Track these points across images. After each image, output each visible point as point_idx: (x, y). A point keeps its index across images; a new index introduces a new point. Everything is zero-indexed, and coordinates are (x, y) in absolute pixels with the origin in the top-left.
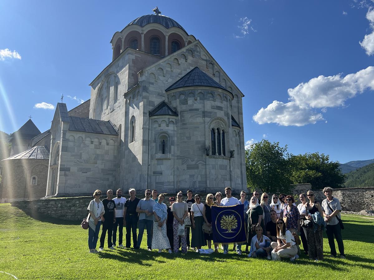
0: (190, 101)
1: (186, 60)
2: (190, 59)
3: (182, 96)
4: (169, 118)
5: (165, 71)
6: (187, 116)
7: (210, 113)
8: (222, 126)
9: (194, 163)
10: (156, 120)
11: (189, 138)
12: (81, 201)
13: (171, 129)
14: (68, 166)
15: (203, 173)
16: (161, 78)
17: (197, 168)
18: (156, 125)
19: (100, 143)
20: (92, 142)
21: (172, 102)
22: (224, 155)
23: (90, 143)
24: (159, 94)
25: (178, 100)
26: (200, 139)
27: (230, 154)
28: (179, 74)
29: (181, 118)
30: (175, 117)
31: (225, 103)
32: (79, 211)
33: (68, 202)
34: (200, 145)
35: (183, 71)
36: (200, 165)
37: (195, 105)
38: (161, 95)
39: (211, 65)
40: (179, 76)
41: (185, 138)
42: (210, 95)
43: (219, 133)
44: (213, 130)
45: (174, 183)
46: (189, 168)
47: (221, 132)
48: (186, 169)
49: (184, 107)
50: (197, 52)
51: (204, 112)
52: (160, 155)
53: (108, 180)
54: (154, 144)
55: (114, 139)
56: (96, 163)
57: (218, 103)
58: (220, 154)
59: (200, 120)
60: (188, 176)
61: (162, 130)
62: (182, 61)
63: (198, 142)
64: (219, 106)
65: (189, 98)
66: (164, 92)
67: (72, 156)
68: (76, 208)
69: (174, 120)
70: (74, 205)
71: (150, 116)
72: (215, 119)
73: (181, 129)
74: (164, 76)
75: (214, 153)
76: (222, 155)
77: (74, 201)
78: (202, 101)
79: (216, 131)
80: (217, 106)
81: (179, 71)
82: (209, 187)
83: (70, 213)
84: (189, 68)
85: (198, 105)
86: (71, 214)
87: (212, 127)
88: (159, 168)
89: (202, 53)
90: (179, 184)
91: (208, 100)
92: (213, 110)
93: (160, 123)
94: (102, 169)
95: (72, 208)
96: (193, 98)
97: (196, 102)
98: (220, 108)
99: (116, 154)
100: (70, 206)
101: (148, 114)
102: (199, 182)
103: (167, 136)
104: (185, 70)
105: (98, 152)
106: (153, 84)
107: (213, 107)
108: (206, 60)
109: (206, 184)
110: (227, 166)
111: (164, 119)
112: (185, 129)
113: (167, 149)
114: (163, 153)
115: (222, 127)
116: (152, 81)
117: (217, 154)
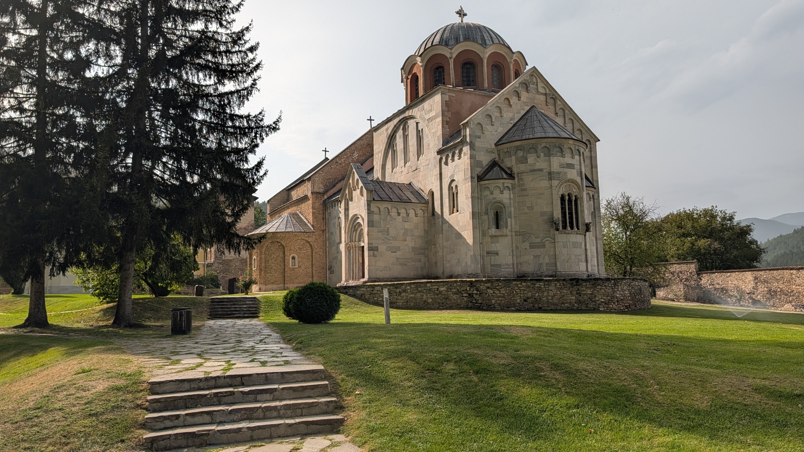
0: (531, 159)
1: (519, 97)
2: (524, 95)
3: (519, 151)
4: (503, 183)
5: (493, 118)
6: (528, 180)
7: (559, 173)
8: (574, 190)
9: (538, 240)
10: (486, 186)
11: (531, 208)
12: (413, 286)
13: (505, 197)
14: (376, 245)
15: (552, 253)
16: (489, 127)
17: (544, 246)
18: (487, 193)
19: (408, 214)
20: (399, 214)
21: (505, 160)
22: (578, 229)
23: (396, 214)
24: (487, 150)
25: (513, 158)
26: (546, 209)
27: (585, 227)
28: (511, 120)
29: (519, 182)
30: (511, 181)
31: (577, 158)
32: (411, 297)
33: (396, 288)
34: (546, 217)
35: (516, 114)
36: (547, 243)
37: (537, 164)
38: (490, 152)
39: (552, 101)
40: (511, 122)
41: (526, 208)
42: (558, 149)
43: (570, 200)
44: (563, 197)
45: (513, 266)
46: (532, 246)
48: (528, 248)
49: (522, 167)
50: (534, 84)
51: (550, 173)
52: (493, 231)
53: (420, 261)
54: (485, 217)
55: (423, 208)
56: (406, 241)
57: (568, 159)
58: (572, 228)
59: (545, 183)
60: (532, 257)
61: (495, 198)
62: (514, 100)
63: (542, 214)
64: (570, 164)
65: (529, 155)
66: (493, 146)
67: (379, 232)
68: (407, 294)
69: (510, 185)
70: (405, 291)
71: (478, 181)
72: (566, 182)
73: (520, 196)
74: (493, 125)
75: (565, 227)
76: (575, 229)
77: (403, 287)
78: (547, 158)
79: (567, 198)
80: (567, 164)
81: (511, 115)
82: (559, 270)
83: (400, 300)
84: (524, 109)
85: (541, 164)
86: (402, 301)
87: (561, 193)
88: (494, 247)
89: (540, 85)
90: (519, 267)
91: (556, 156)
92: (562, 170)
93: (492, 189)
94: (413, 248)
95: (403, 294)
96: (535, 155)
97: (538, 159)
98: (571, 166)
99: (427, 229)
100: (400, 292)
101: (476, 178)
102: (547, 264)
103: (502, 206)
104: (518, 113)
105: (407, 225)
106: (479, 137)
107: (562, 166)
108: (545, 94)
109: (556, 266)
110: (581, 243)
111: (497, 185)
112: (524, 196)
113: (501, 223)
114: (497, 227)
115: (575, 192)
116: (478, 133)
117: (569, 229)
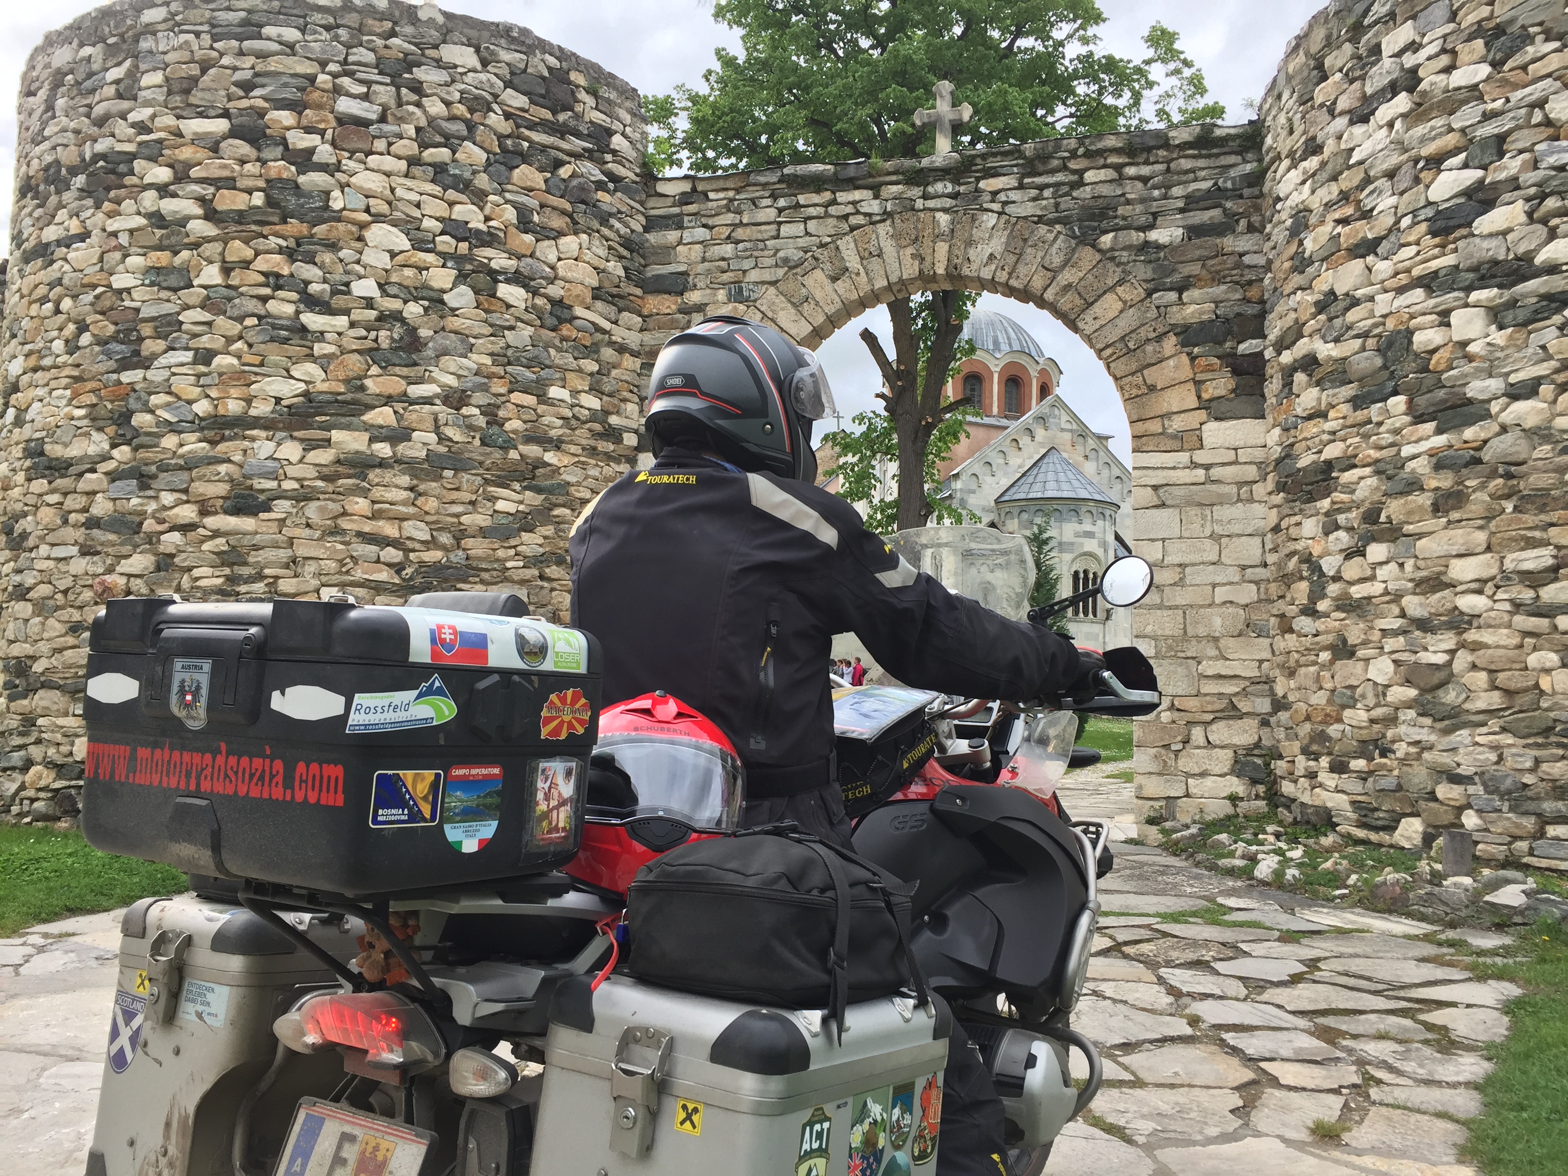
1: (1032, 437)
2: (1040, 433)
3: (1023, 513)
5: (994, 465)
7: (1072, 544)
16: (989, 479)
21: (1006, 522)
22: (1095, 615)
24: (984, 509)
25: (1016, 521)
27: (1104, 614)
28: (1019, 468)
31: (1100, 523)
35: (1026, 460)
38: (988, 511)
39: (1081, 439)
42: (1074, 514)
43: (1086, 579)
44: (1076, 574)
47: (1091, 576)
50: (1055, 417)
51: (1060, 544)
57: (1087, 527)
58: (1086, 614)
62: (1025, 441)
64: (1089, 531)
65: (1035, 519)
66: (993, 504)
72: (1081, 555)
74: (993, 476)
75: (1076, 613)
76: (1091, 616)
78: (1057, 524)
79: (1082, 575)
80: (1084, 531)
81: (1019, 461)
84: (1038, 452)
85: (1051, 531)
87: (1073, 569)
89: (1065, 417)
91: (1070, 521)
92: (1076, 539)
98: (1089, 535)
104: (1030, 457)
106: (974, 492)
107: (1077, 535)
108: (1071, 431)
110: (1098, 634)
115: (1093, 567)
116: (974, 486)
117: (1081, 615)
